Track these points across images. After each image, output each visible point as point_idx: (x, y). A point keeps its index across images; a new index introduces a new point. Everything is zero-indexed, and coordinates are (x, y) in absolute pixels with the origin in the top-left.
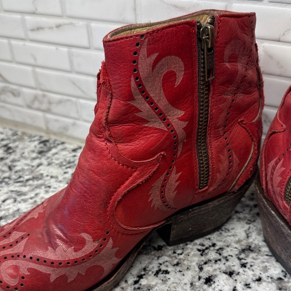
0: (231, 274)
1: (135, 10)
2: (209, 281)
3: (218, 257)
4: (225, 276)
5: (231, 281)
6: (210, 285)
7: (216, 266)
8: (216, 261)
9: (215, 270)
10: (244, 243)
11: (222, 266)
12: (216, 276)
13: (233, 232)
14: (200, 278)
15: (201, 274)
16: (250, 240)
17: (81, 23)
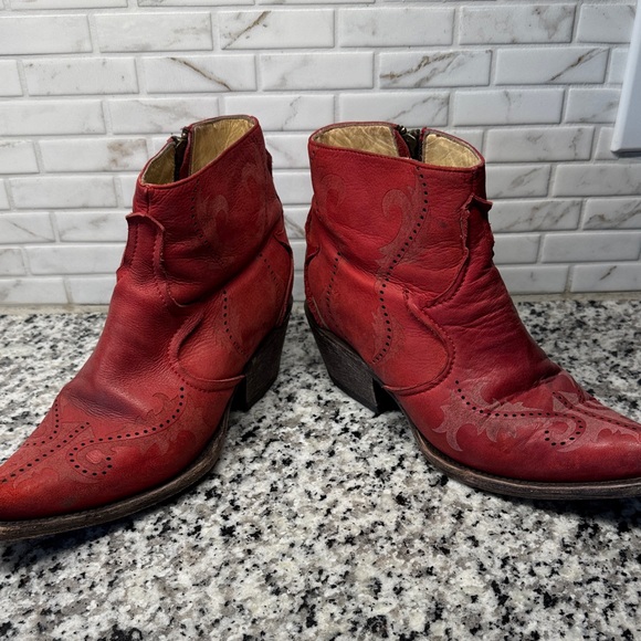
0: (309, 387)
1: (103, 117)
2: (291, 398)
3: (288, 378)
4: (304, 391)
5: (312, 392)
6: (294, 402)
7: (291, 385)
8: (288, 382)
9: (291, 389)
10: (306, 358)
11: (296, 383)
12: (295, 393)
13: (290, 353)
14: (281, 399)
15: (280, 396)
16: (311, 355)
17: (23, 141)
